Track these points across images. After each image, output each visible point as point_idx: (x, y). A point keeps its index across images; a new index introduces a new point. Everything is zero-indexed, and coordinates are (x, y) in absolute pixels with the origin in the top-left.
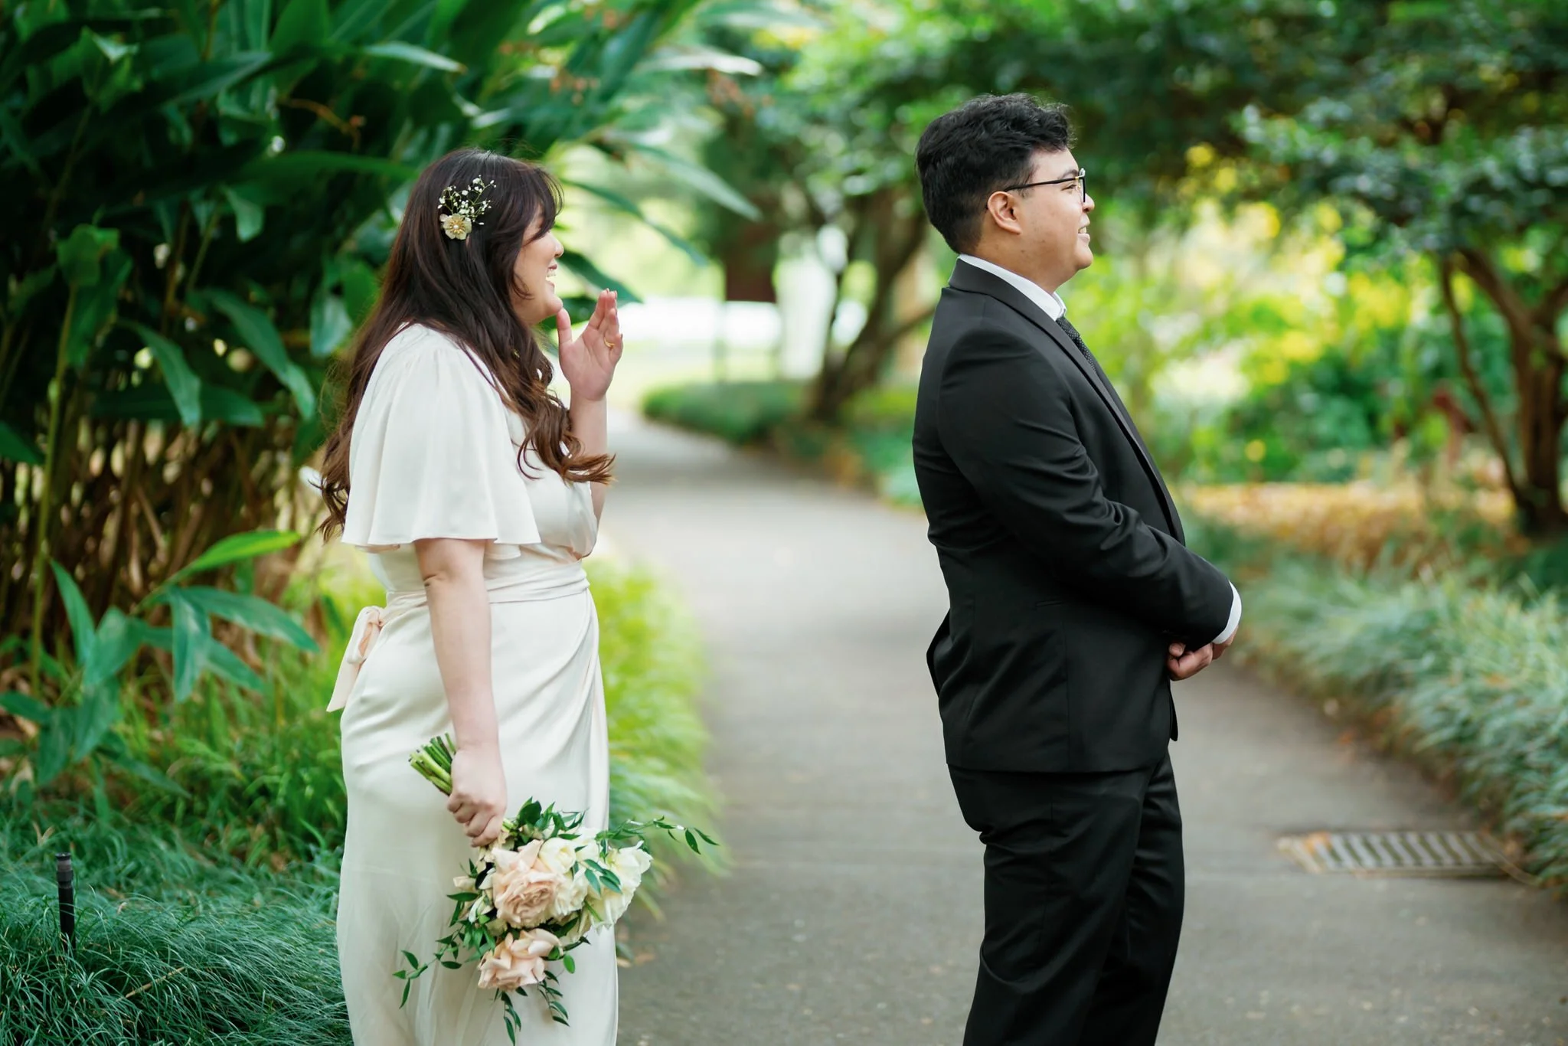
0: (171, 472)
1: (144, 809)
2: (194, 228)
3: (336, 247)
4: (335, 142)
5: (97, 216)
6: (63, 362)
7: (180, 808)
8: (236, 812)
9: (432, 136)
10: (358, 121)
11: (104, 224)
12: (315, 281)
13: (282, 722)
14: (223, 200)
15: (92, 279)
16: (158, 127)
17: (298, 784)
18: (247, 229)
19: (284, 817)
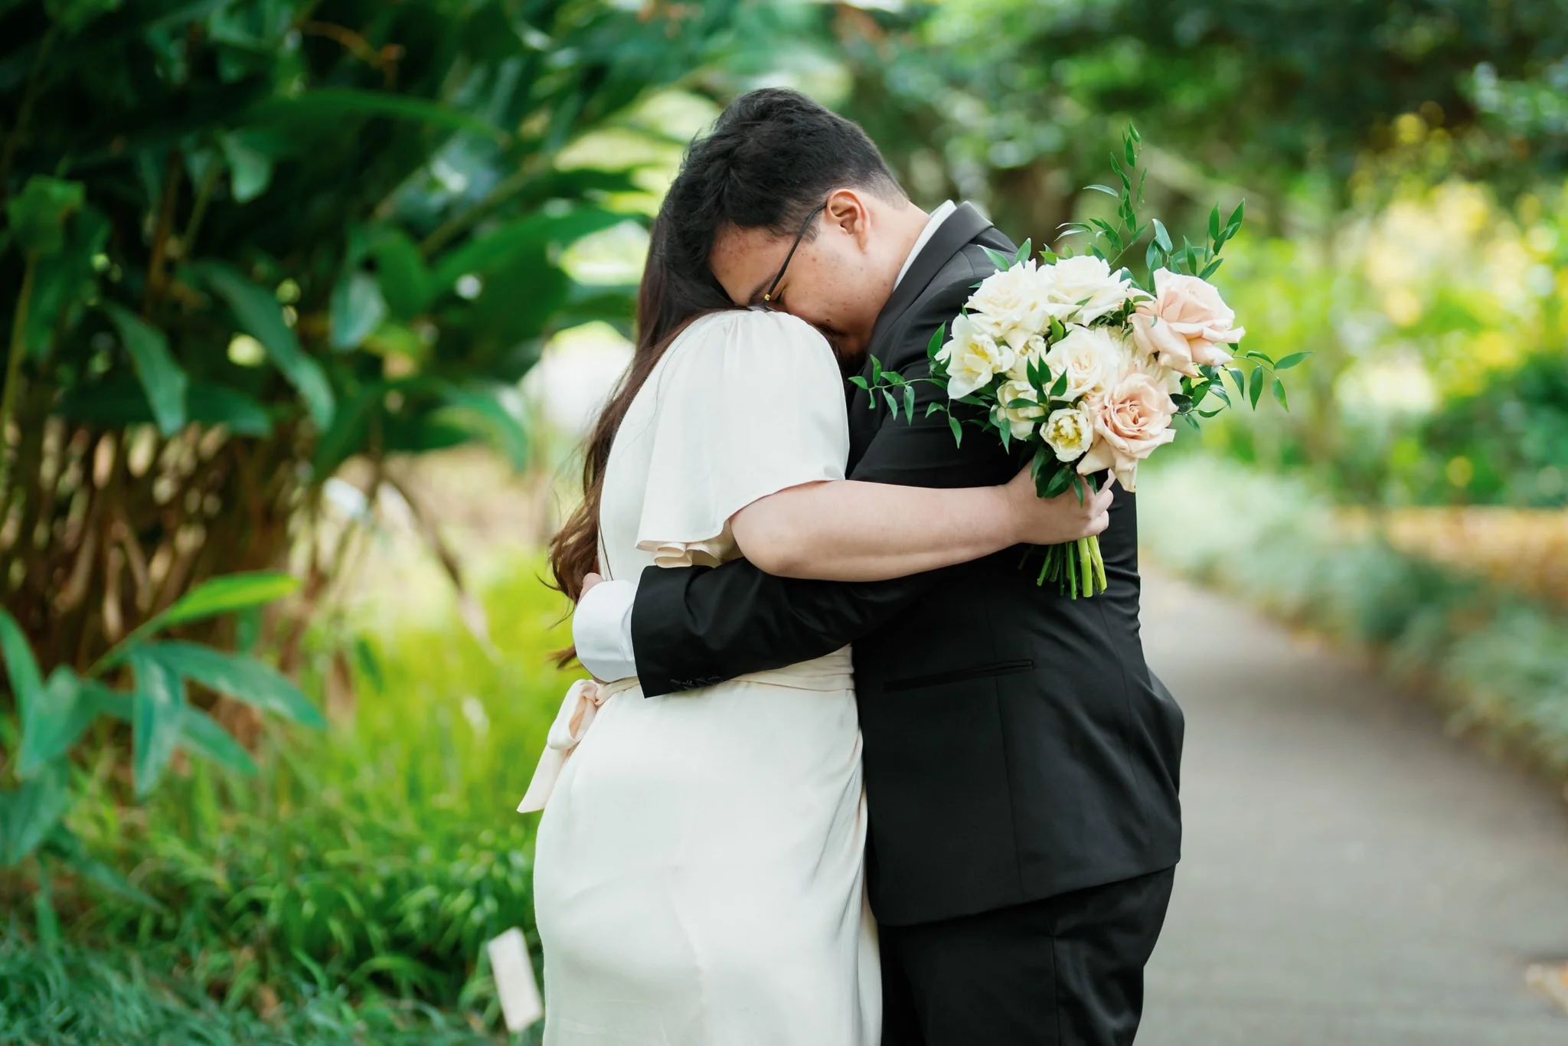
0: (164, 489)
1: (100, 924)
2: (186, 187)
3: (368, 211)
4: (369, 79)
5: (63, 166)
6: (19, 351)
7: (146, 924)
8: (218, 930)
9: (492, 77)
10: (394, 52)
11: (71, 177)
12: (339, 253)
13: (285, 810)
14: (219, 151)
15: (53, 245)
16: (142, 57)
17: (294, 899)
18: (247, 184)
19: (279, 939)
